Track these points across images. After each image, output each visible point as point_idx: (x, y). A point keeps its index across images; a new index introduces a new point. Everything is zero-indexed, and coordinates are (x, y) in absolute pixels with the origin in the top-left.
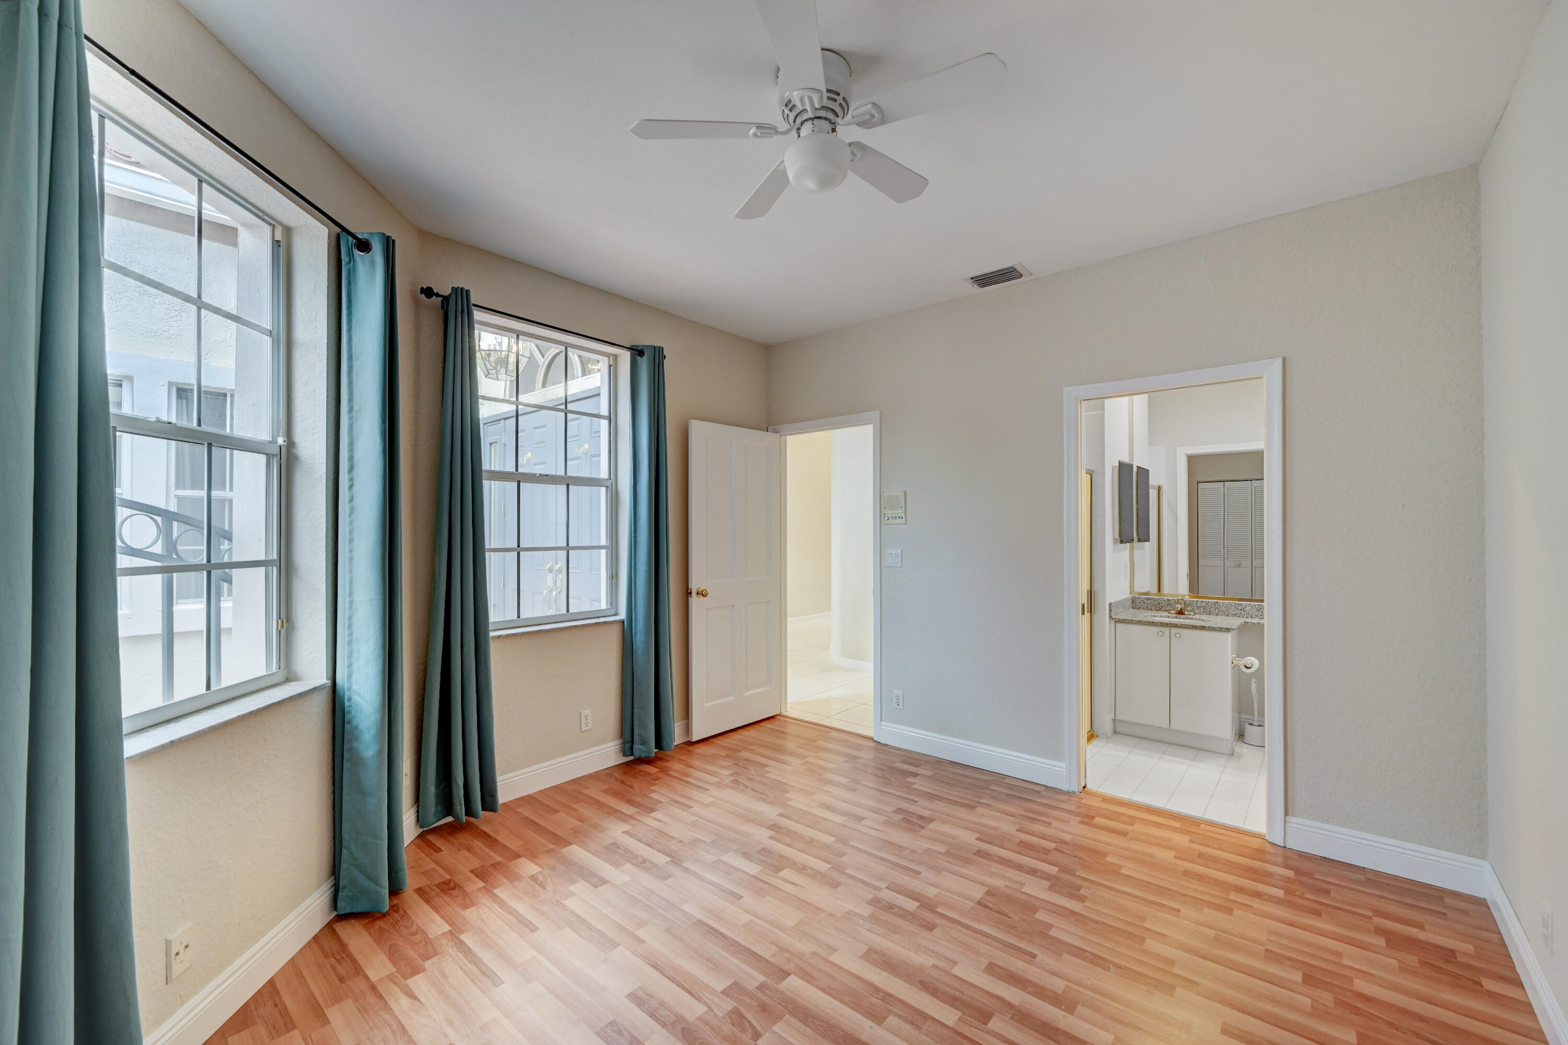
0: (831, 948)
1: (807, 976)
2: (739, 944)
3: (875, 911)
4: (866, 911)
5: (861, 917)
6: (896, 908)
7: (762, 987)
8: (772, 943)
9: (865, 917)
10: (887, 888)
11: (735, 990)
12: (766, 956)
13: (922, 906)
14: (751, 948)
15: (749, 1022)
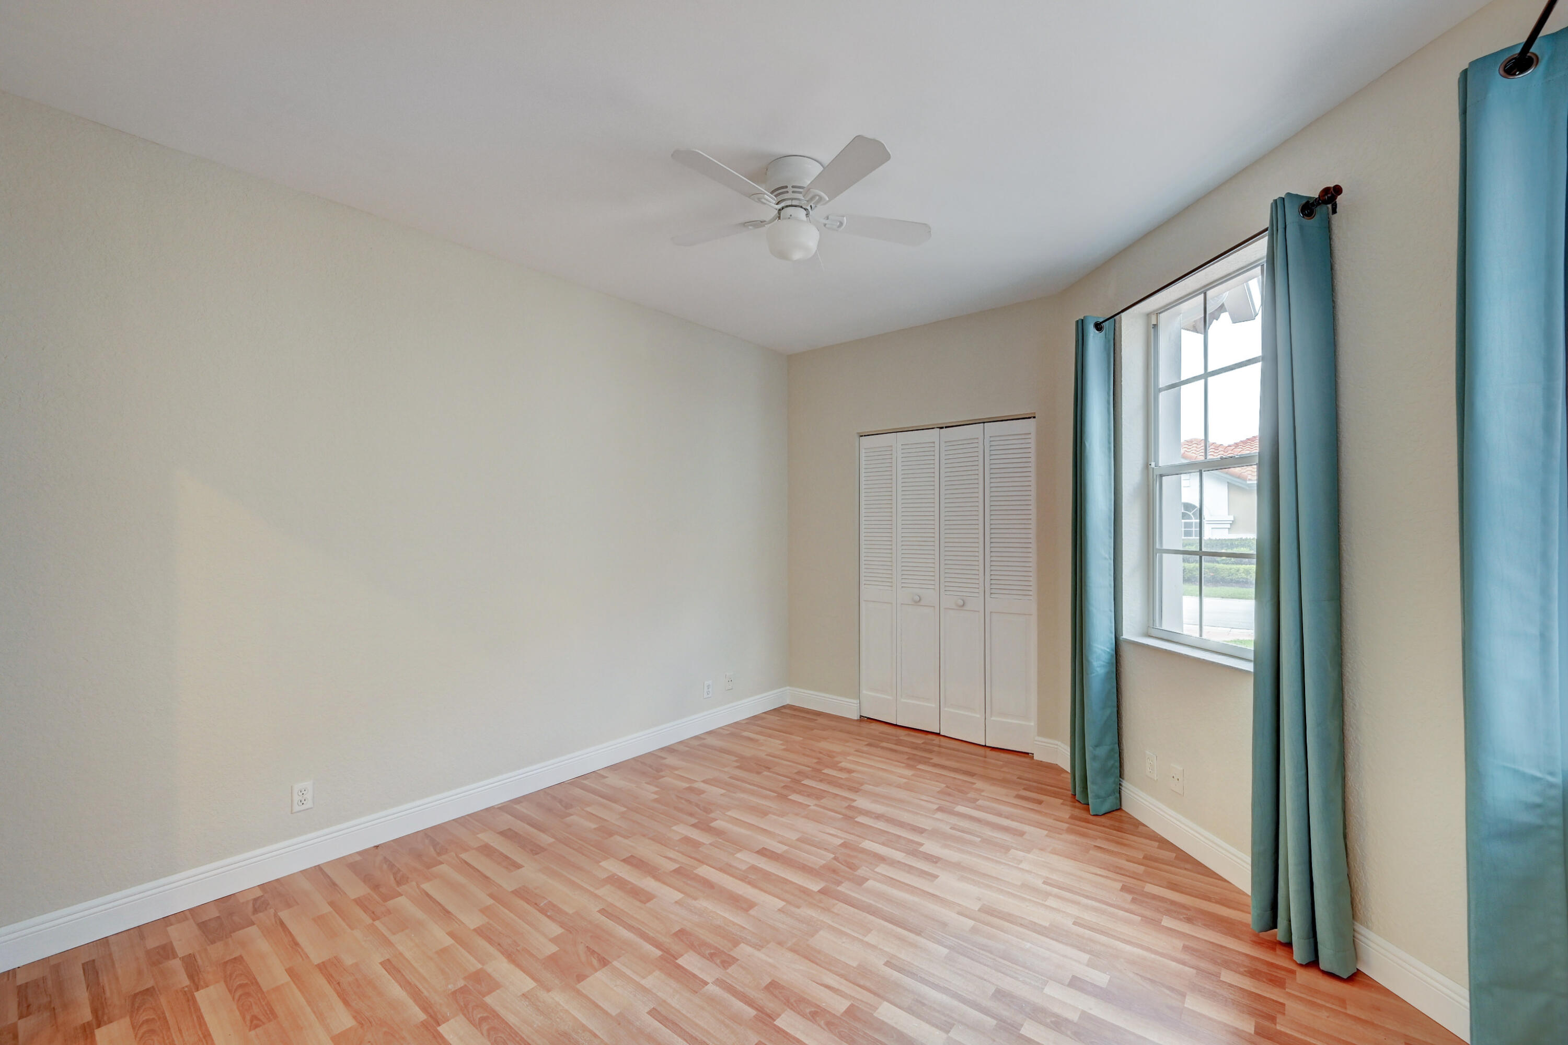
0: (783, 912)
1: (805, 891)
2: (868, 913)
3: (732, 950)
4: (744, 950)
5: (749, 943)
6: (707, 955)
7: (839, 883)
8: (838, 915)
9: (744, 943)
10: (706, 983)
11: (861, 881)
12: (841, 904)
13: (674, 957)
14: (856, 911)
15: (842, 864)
